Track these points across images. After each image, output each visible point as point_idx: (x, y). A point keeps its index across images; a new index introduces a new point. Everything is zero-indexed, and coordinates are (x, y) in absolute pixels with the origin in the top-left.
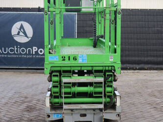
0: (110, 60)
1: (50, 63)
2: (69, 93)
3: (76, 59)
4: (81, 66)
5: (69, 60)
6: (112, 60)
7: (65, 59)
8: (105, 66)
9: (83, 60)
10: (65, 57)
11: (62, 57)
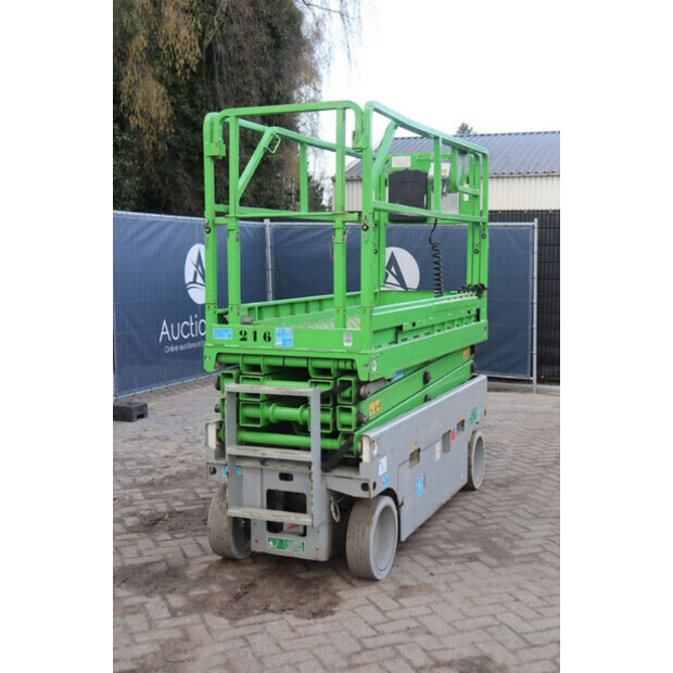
0: (345, 344)
1: (216, 346)
2: (256, 420)
3: (270, 339)
4: (284, 357)
5: (255, 339)
6: (350, 344)
7: (247, 336)
8: (338, 360)
9: (284, 340)
10: (246, 333)
11: (241, 333)
